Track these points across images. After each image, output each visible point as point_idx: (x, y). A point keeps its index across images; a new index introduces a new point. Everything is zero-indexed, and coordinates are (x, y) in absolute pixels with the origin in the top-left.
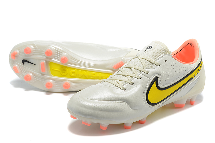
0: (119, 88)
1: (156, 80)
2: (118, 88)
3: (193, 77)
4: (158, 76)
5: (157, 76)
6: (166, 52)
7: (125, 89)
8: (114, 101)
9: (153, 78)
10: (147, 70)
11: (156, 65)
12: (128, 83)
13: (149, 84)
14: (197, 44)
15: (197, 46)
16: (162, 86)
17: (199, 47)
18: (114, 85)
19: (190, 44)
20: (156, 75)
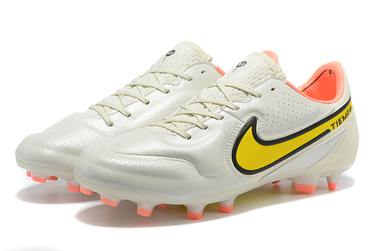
0: (178, 134)
1: (253, 123)
2: (175, 135)
3: (331, 128)
4: (257, 116)
5: (255, 115)
6: (274, 72)
7: (190, 138)
8: (166, 158)
9: (246, 119)
10: (235, 103)
11: (252, 95)
12: (197, 126)
13: (239, 130)
14: (340, 70)
15: (341, 72)
16: (264, 137)
17: (344, 75)
18: (168, 130)
19: (328, 70)
20: (252, 115)
